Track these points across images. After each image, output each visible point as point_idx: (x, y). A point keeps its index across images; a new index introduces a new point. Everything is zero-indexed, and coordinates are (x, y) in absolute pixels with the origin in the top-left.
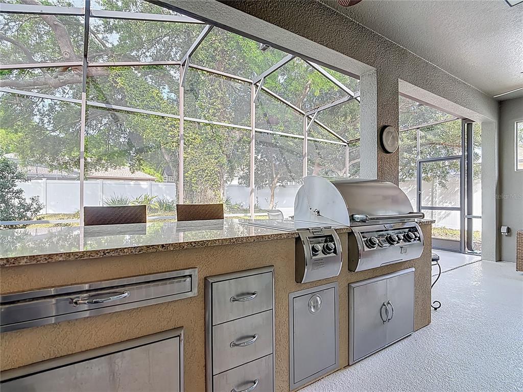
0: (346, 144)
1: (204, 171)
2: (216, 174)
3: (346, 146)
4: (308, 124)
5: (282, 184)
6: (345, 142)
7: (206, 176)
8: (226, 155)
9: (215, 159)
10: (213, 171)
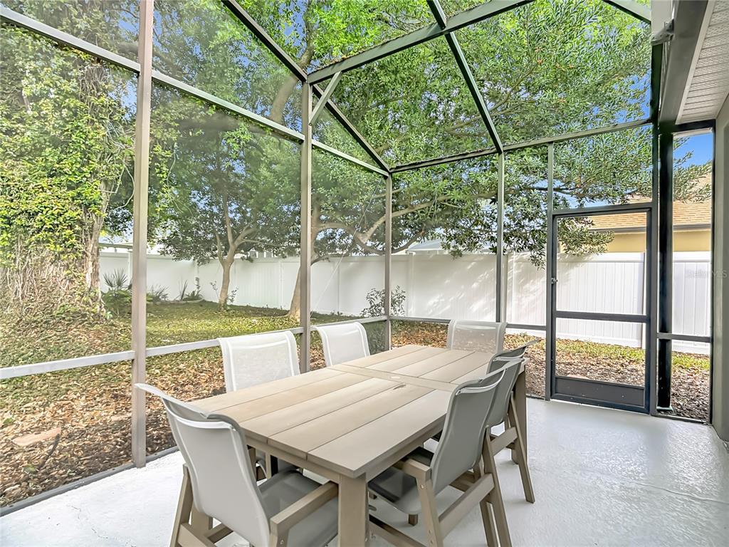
0: (386, 174)
1: (32, 215)
2: (71, 227)
3: (386, 177)
4: (313, 107)
5: (246, 256)
6: (386, 170)
7: (39, 230)
8: (106, 182)
9: (70, 188)
10: (61, 219)
